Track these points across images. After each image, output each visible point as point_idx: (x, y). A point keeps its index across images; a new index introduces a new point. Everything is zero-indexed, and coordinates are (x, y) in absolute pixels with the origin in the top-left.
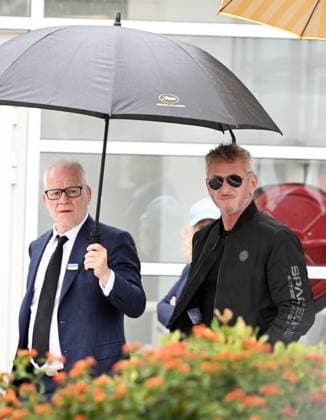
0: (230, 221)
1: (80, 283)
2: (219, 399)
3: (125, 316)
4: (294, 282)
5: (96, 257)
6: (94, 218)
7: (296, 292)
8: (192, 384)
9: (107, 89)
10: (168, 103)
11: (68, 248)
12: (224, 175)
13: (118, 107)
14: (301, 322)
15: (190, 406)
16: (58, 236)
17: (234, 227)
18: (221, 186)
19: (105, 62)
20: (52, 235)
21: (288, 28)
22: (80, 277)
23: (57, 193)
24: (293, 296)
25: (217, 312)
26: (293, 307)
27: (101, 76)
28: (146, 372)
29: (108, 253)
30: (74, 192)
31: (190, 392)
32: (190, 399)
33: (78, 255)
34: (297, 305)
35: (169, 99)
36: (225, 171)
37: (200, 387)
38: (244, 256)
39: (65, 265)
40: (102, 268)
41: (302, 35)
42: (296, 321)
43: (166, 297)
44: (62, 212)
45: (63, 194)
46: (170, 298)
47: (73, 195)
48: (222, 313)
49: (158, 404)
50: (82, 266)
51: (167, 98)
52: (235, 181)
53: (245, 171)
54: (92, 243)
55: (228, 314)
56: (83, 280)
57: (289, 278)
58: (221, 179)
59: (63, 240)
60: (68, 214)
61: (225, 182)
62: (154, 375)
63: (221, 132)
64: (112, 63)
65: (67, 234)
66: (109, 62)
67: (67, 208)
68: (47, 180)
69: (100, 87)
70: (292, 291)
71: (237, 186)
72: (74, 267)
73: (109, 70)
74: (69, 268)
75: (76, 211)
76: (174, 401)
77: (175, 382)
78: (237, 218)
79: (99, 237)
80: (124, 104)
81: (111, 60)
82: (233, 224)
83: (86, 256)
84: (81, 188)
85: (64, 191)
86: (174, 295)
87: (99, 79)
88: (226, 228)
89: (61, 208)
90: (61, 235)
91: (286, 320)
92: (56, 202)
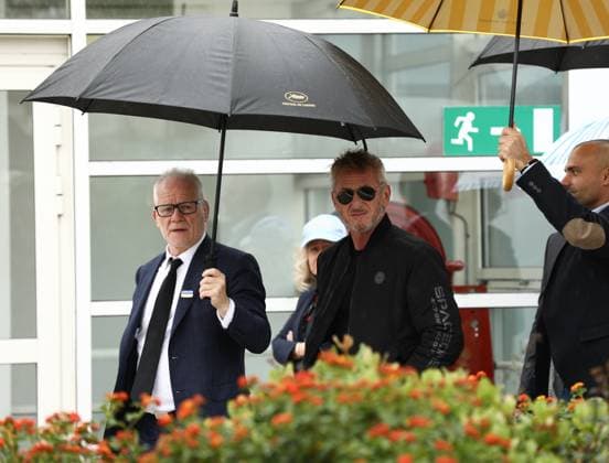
0: (361, 239)
1: (195, 313)
2: (359, 436)
3: (246, 351)
4: (439, 305)
5: (213, 284)
6: (211, 236)
7: (442, 316)
8: (326, 419)
9: (224, 85)
10: (296, 102)
11: (182, 273)
12: (355, 187)
13: (238, 107)
14: (447, 351)
15: (326, 446)
16: (171, 259)
17: (366, 246)
18: (351, 200)
19: (221, 55)
20: (164, 257)
21: (414, 20)
22: (195, 305)
23: (168, 209)
24: (438, 321)
25: (335, 339)
26: (439, 333)
27: (218, 72)
28: (269, 409)
29: (227, 279)
30: (188, 207)
31: (324, 430)
32: (325, 438)
33: (192, 281)
34: (443, 331)
35: (297, 97)
36: (355, 183)
37: (336, 423)
38: (380, 278)
39: (179, 292)
40: (219, 296)
41: (430, 28)
42: (442, 349)
43: (282, 332)
44: (175, 230)
45: (176, 210)
46: (287, 333)
47: (187, 211)
48: (341, 340)
49: (286, 446)
50: (197, 294)
51: (294, 96)
52: (368, 193)
53: (378, 182)
54: (208, 268)
55: (349, 340)
56: (199, 310)
57: (433, 300)
58: (351, 192)
59: (176, 264)
60: (181, 234)
61: (356, 195)
62: (279, 411)
63: (353, 143)
64: (231, 56)
65: (181, 257)
66: (226, 55)
67: (180, 226)
68: (158, 194)
69: (217, 83)
70: (437, 316)
71: (369, 199)
72: (189, 294)
73: (227, 64)
74: (183, 296)
75: (191, 230)
76: (306, 441)
77: (306, 418)
78: (368, 236)
79: (216, 259)
80: (245, 103)
81: (228, 52)
82: (365, 243)
83: (201, 283)
84: (196, 203)
85: (176, 206)
86: (291, 329)
87: (215, 75)
88: (357, 247)
89: (173, 226)
90: (174, 258)
91: (431, 347)
92: (167, 219)
